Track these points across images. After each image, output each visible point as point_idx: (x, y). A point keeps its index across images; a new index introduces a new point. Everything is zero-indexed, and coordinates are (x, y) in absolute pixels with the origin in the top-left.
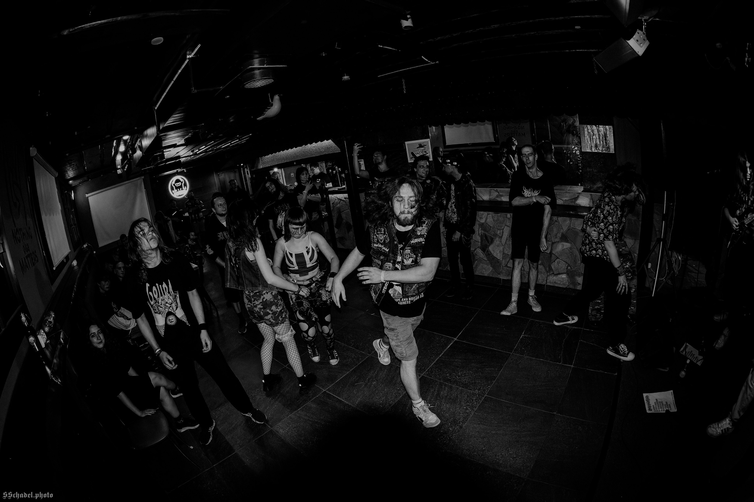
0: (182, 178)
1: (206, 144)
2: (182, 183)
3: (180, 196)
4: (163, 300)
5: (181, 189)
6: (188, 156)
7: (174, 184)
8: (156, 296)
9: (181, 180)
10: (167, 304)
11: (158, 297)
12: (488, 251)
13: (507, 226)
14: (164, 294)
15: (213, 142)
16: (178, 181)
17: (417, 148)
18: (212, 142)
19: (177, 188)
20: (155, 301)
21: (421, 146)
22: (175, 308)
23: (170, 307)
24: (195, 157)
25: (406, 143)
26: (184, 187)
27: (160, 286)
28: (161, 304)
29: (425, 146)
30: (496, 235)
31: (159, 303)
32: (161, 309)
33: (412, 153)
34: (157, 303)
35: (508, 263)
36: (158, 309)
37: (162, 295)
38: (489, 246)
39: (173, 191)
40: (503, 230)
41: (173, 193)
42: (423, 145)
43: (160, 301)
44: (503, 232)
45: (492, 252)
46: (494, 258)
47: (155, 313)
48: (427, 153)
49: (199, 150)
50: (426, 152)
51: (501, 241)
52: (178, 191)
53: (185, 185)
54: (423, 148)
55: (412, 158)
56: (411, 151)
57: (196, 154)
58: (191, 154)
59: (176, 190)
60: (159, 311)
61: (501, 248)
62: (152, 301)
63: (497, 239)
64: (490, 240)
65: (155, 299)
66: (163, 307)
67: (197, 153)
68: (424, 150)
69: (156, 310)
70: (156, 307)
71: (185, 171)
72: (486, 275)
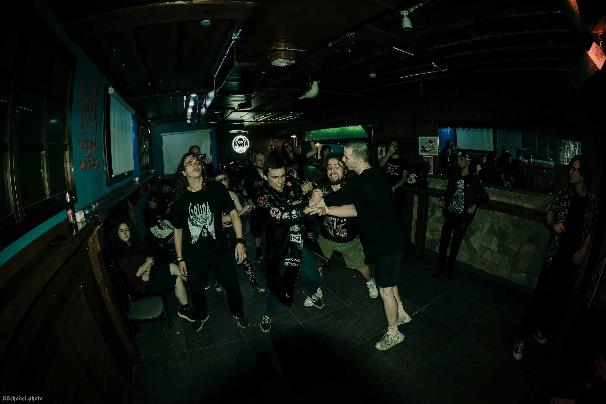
0: (245, 138)
1: (266, 114)
2: (244, 141)
3: (240, 151)
4: (202, 216)
5: (242, 146)
6: (250, 122)
7: (237, 141)
8: (196, 213)
9: (244, 140)
10: (204, 220)
11: (198, 214)
12: (469, 241)
13: (488, 222)
14: (203, 212)
15: (271, 114)
16: (240, 139)
17: (428, 143)
18: (269, 114)
19: (239, 145)
20: (194, 216)
21: (430, 142)
22: (208, 224)
23: (205, 223)
24: (257, 123)
25: (420, 138)
26: (245, 145)
27: (200, 206)
28: (199, 220)
29: (433, 142)
30: (478, 228)
31: (197, 219)
32: (199, 223)
33: (423, 147)
34: (196, 218)
35: (483, 254)
36: (196, 223)
37: (200, 213)
38: (471, 236)
39: (236, 146)
40: (484, 225)
41: (235, 148)
42: (432, 141)
43: (199, 217)
44: (484, 227)
45: (472, 243)
46: (473, 248)
47: (193, 225)
48: (435, 149)
49: (260, 118)
50: (433, 147)
51: (481, 234)
52: (239, 147)
53: (246, 144)
54: (431, 144)
55: (423, 151)
56: (423, 145)
57: (257, 121)
58: (253, 120)
59: (238, 146)
60: (196, 224)
61: (480, 241)
62: (192, 216)
63: (479, 231)
64: (472, 231)
65: (194, 215)
66: (201, 222)
67: (259, 120)
68: (433, 146)
69: (194, 223)
70: (194, 221)
71: (248, 133)
72: (463, 261)
